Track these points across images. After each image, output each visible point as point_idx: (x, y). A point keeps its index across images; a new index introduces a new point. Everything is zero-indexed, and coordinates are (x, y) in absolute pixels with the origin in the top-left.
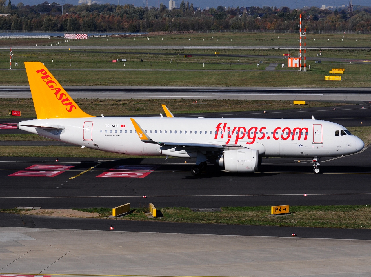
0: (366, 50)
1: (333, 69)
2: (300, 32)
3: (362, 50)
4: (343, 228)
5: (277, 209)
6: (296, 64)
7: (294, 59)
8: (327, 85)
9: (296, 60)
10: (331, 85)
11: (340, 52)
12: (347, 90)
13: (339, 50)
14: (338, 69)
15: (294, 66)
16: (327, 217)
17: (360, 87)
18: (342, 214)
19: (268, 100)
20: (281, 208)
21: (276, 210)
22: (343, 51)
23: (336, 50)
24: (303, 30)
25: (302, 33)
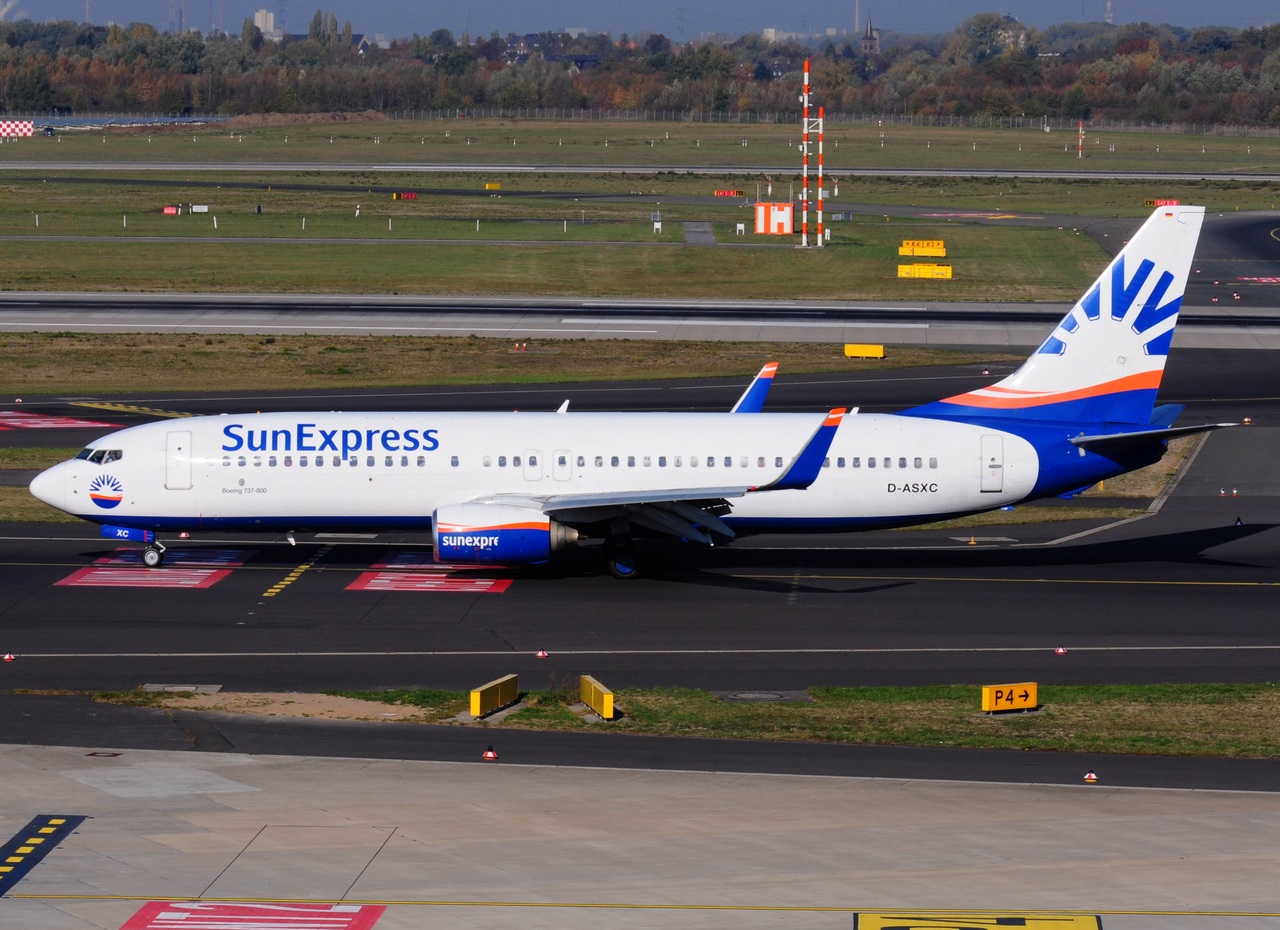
0: (976, 178)
1: (905, 242)
2: (806, 120)
3: (966, 180)
4: (1230, 755)
5: (999, 695)
6: (781, 226)
7: (776, 208)
8: (915, 292)
9: (781, 209)
10: (928, 293)
11: (893, 185)
12: (997, 310)
13: (889, 179)
14: (921, 242)
15: (774, 229)
16: (1163, 723)
17: (1030, 302)
18: (1208, 712)
19: (757, 343)
20: (1011, 692)
21: (997, 698)
22: (901, 181)
23: (879, 178)
24: (813, 112)
25: (809, 124)
